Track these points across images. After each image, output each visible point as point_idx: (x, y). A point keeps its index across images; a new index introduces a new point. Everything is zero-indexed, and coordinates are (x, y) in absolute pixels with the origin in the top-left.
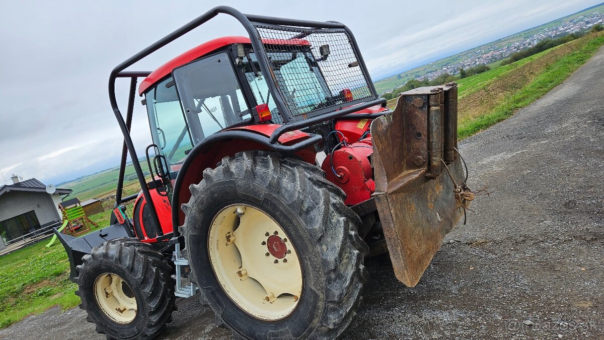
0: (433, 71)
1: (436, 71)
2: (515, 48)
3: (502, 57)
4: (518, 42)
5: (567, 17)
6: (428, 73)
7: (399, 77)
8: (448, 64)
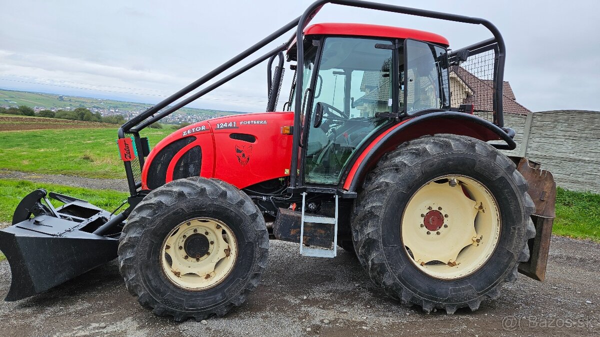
0: (99, 108)
1: (103, 108)
2: (178, 118)
3: (166, 121)
4: (181, 114)
5: (220, 111)
6: (94, 107)
7: (61, 98)
8: (117, 107)
